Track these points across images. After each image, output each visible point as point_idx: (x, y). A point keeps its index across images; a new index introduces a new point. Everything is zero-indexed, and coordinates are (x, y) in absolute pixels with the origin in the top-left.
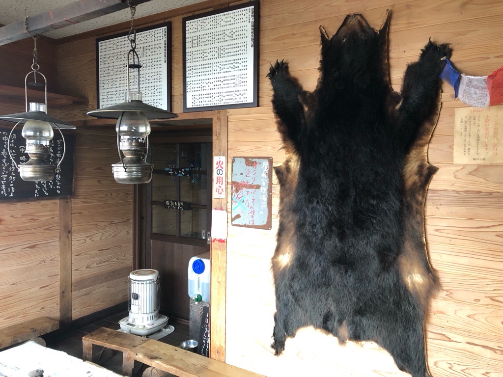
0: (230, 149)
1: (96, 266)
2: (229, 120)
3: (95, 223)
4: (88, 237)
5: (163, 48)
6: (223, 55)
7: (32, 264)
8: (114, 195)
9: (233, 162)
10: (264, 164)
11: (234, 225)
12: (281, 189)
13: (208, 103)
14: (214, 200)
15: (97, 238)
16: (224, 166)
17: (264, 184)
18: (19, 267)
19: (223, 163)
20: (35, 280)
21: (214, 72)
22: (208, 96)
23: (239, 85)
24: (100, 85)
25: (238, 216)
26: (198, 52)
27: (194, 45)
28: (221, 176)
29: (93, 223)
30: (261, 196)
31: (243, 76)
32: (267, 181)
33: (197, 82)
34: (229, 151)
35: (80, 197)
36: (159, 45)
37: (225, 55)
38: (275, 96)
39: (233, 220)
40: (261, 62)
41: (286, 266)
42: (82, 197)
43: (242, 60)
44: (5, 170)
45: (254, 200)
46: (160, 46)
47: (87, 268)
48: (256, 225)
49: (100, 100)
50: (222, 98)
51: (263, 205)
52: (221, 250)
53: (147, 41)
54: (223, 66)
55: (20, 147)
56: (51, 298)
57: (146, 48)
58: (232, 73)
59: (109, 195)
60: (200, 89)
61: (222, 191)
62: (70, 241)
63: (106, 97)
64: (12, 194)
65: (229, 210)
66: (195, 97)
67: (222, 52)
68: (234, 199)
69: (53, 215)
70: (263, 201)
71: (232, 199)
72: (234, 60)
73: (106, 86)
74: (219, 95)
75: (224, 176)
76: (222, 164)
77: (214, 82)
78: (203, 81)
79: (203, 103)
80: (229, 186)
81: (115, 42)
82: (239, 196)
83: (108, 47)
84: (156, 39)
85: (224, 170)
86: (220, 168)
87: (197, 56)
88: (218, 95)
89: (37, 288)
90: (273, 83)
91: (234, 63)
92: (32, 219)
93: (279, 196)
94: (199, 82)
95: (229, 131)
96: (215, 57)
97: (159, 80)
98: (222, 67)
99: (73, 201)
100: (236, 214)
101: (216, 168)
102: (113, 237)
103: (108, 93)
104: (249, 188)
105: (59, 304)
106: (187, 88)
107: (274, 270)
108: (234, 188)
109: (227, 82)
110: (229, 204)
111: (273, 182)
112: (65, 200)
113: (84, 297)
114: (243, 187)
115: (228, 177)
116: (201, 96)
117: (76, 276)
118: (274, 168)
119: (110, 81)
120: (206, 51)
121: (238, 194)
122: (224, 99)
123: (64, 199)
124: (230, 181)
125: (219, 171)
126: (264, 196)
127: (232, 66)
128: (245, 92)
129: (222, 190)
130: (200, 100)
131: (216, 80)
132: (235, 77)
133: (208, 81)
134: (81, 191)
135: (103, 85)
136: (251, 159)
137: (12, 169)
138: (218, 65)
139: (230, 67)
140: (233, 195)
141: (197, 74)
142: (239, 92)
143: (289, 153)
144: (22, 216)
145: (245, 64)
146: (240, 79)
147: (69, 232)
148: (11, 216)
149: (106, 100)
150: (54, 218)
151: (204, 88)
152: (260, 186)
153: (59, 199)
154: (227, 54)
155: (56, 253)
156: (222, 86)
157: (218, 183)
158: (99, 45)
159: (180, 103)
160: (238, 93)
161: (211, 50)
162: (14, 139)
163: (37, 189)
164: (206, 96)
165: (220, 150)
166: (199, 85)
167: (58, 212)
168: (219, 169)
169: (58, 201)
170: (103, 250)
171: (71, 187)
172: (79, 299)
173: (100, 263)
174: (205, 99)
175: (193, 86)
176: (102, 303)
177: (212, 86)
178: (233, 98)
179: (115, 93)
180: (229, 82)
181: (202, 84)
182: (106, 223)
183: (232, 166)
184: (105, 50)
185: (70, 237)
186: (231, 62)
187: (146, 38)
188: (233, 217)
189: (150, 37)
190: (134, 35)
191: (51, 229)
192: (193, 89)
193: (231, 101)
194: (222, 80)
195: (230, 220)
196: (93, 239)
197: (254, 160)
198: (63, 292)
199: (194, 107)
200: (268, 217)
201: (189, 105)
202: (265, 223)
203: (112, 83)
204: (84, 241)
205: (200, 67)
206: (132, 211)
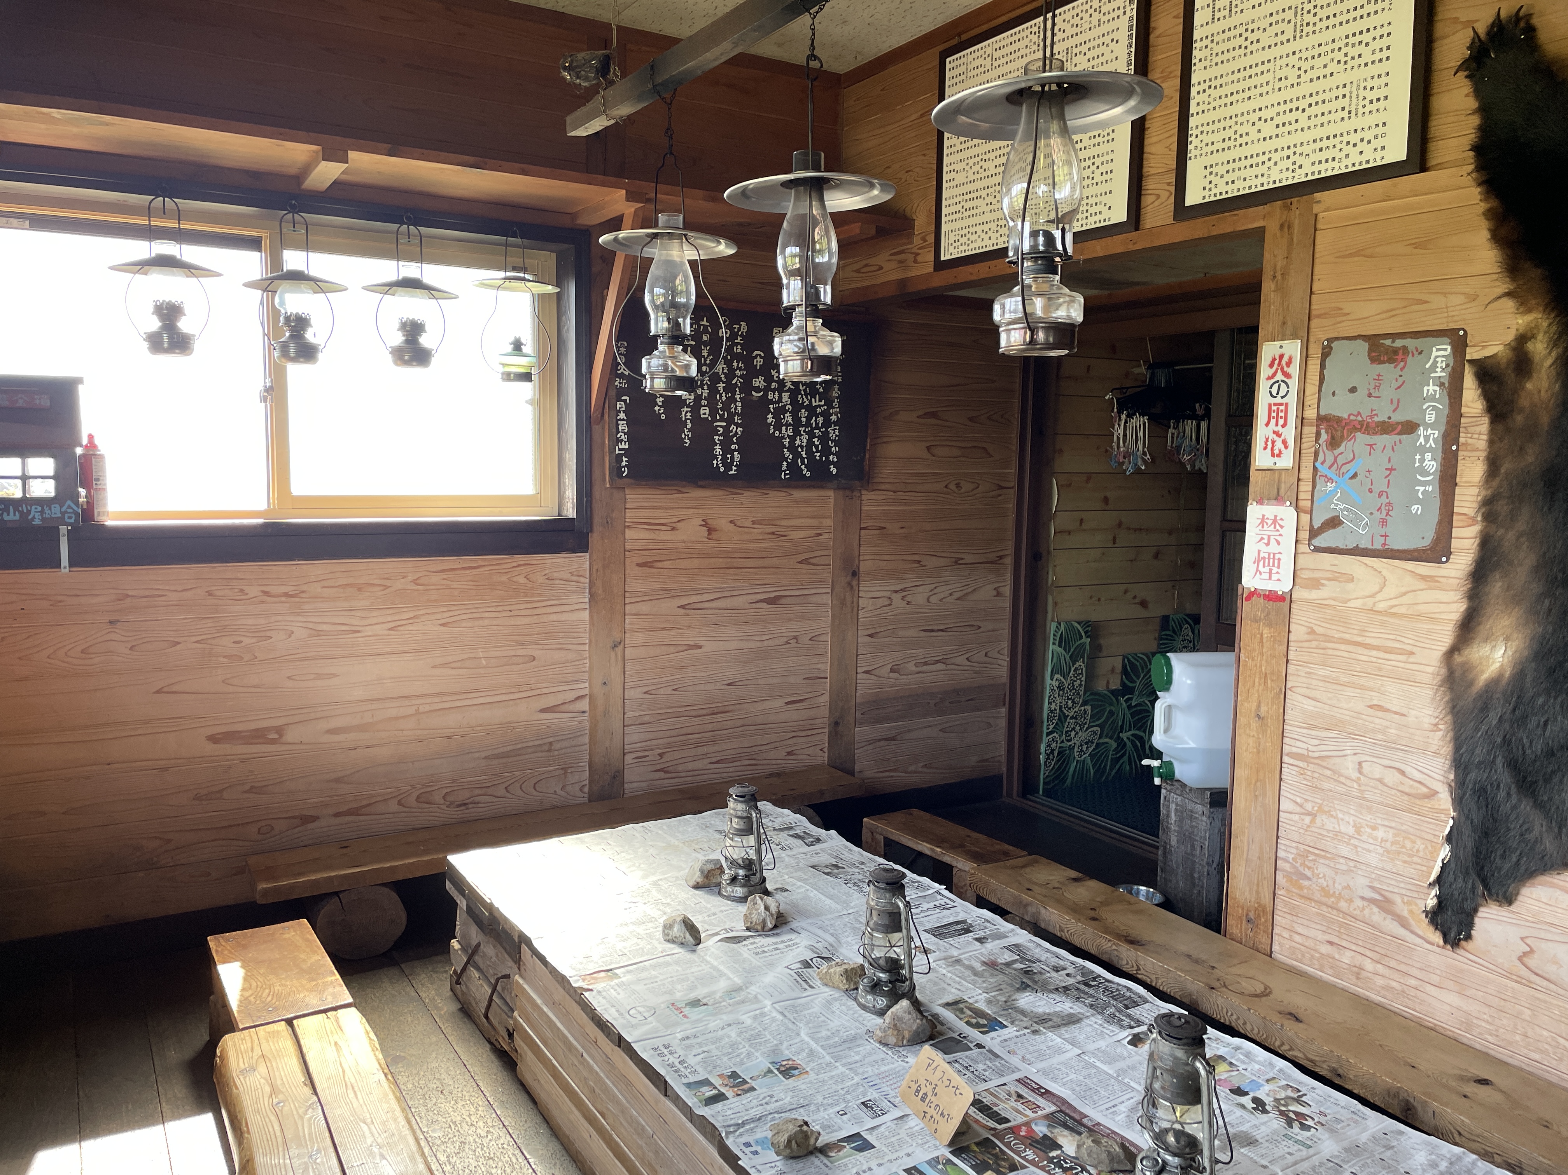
0: (1319, 316)
1: (914, 669)
2: (1319, 226)
3: (917, 558)
4: (896, 592)
5: (1124, 41)
6: (1311, 28)
7: (770, 643)
8: (966, 486)
9: (1325, 355)
10: (1435, 353)
11: (1317, 550)
12: (1492, 432)
13: (1255, 182)
14: (1254, 476)
15: (919, 597)
16: (1295, 370)
17: (1430, 417)
18: (744, 645)
19: (1290, 359)
20: (775, 681)
21: (1278, 85)
22: (1254, 161)
23: (1361, 111)
24: (945, 177)
25: (1334, 522)
26: (1233, 33)
27: (1217, 15)
28: (1284, 401)
29: (910, 558)
30: (1418, 457)
31: (1376, 82)
32: (1443, 406)
33: (1223, 124)
34: (1314, 323)
35: (883, 487)
36: (1111, 36)
37: (1317, 28)
38: (1484, 130)
39: (1314, 533)
40: (1440, 29)
41: (1495, 681)
42: (887, 487)
43: (1372, 33)
44: (721, 409)
45: (1391, 470)
46: (1115, 36)
47: (892, 671)
48: (1396, 547)
49: (944, 219)
50: (1300, 160)
51: (1424, 484)
52: (1270, 625)
53: (1078, 30)
54: (1311, 62)
55: (754, 354)
56: (810, 732)
57: (1075, 51)
58: (1339, 79)
59: (952, 486)
60: (1231, 143)
61: (1282, 447)
62: (855, 599)
63: (959, 207)
64: (734, 468)
65: (1305, 504)
66: (1214, 170)
67: (1308, 18)
68: (1322, 469)
69: (817, 528)
70: (1425, 473)
71: (1315, 469)
72: (1347, 37)
73: (960, 178)
74: (1290, 152)
75: (1292, 400)
76: (1288, 364)
77: (1278, 114)
78: (1240, 119)
79: (1239, 184)
80: (1306, 429)
81: (989, 51)
82: (1340, 460)
83: (970, 67)
84: (1104, 19)
85: (1294, 383)
86: (1279, 376)
87: (1223, 47)
88: (1287, 152)
89: (779, 703)
90: (1478, 92)
91: (1347, 45)
92: (773, 533)
93: (1484, 454)
94: (1229, 123)
95: (1317, 261)
96: (1284, 38)
97: (1106, 138)
98: (1306, 66)
99: (866, 495)
100: (1328, 516)
101: (1269, 378)
102: (958, 599)
103: (966, 197)
104: (1375, 433)
105: (826, 750)
106: (1190, 147)
107: (1451, 689)
108: (1324, 436)
109: (1321, 108)
110: (1306, 487)
111: (1464, 410)
112: (848, 493)
113: (883, 743)
114: (1355, 429)
115: (1307, 403)
116: (1232, 166)
117: (865, 687)
118: (1471, 362)
119: (971, 162)
120: (1254, 26)
121: (1336, 452)
122: (1306, 163)
123: (845, 489)
124: (1311, 413)
125: (1276, 386)
126: (1428, 456)
127: (1339, 56)
128: (1380, 130)
129: (1284, 442)
130: (1229, 178)
131: (1283, 107)
132: (1346, 91)
133: (1258, 114)
134: (886, 472)
135: (953, 174)
136: (1388, 342)
137: (736, 409)
138: (1292, 60)
139: (1332, 60)
140: (1321, 458)
141: (1224, 100)
142: (1360, 135)
143: (1529, 311)
144: (754, 522)
145: (1386, 41)
146: (1362, 93)
147: (854, 574)
148: (731, 522)
149: (960, 215)
150: (820, 535)
151: (1245, 139)
152: (1418, 425)
153: (834, 489)
154: (1325, 23)
155: (824, 625)
156: (1303, 122)
157: (1273, 421)
158: (948, 66)
159: (1164, 195)
160: (1355, 138)
161: (1273, 19)
162: (741, 335)
163: (786, 459)
164: (1248, 163)
165: (1284, 323)
166: (1229, 133)
167: (829, 522)
168: (1276, 379)
169: (831, 493)
170: (932, 631)
171: (863, 459)
172: (871, 747)
173: (926, 664)
174: (1243, 173)
175: (1208, 139)
176: (925, 770)
177: (1268, 129)
178: (1338, 155)
179: (983, 193)
180: (1325, 108)
181: (1238, 127)
182: (941, 562)
183: (1323, 367)
184: (963, 77)
185: (856, 588)
186: (1336, 46)
187: (1077, 20)
188: (1317, 525)
189: (1086, 16)
190: (1042, 18)
191: (812, 561)
192: (1210, 148)
193: (1331, 164)
194: (1303, 104)
195: (1305, 535)
196: (909, 598)
197: (1399, 343)
198: (837, 723)
199: (1207, 200)
200: (1440, 522)
201: (1193, 198)
202: (1427, 542)
203: (976, 168)
204: (887, 602)
205: (1236, 76)
206: (1011, 534)
